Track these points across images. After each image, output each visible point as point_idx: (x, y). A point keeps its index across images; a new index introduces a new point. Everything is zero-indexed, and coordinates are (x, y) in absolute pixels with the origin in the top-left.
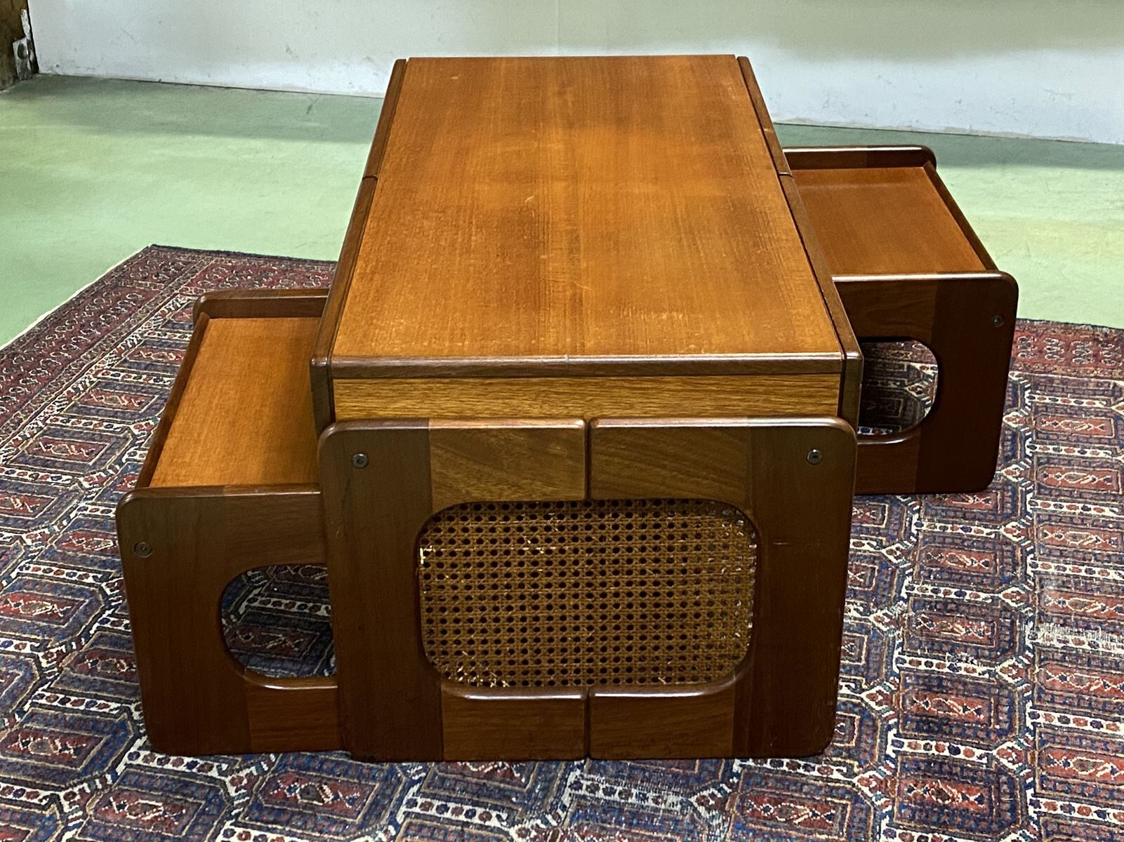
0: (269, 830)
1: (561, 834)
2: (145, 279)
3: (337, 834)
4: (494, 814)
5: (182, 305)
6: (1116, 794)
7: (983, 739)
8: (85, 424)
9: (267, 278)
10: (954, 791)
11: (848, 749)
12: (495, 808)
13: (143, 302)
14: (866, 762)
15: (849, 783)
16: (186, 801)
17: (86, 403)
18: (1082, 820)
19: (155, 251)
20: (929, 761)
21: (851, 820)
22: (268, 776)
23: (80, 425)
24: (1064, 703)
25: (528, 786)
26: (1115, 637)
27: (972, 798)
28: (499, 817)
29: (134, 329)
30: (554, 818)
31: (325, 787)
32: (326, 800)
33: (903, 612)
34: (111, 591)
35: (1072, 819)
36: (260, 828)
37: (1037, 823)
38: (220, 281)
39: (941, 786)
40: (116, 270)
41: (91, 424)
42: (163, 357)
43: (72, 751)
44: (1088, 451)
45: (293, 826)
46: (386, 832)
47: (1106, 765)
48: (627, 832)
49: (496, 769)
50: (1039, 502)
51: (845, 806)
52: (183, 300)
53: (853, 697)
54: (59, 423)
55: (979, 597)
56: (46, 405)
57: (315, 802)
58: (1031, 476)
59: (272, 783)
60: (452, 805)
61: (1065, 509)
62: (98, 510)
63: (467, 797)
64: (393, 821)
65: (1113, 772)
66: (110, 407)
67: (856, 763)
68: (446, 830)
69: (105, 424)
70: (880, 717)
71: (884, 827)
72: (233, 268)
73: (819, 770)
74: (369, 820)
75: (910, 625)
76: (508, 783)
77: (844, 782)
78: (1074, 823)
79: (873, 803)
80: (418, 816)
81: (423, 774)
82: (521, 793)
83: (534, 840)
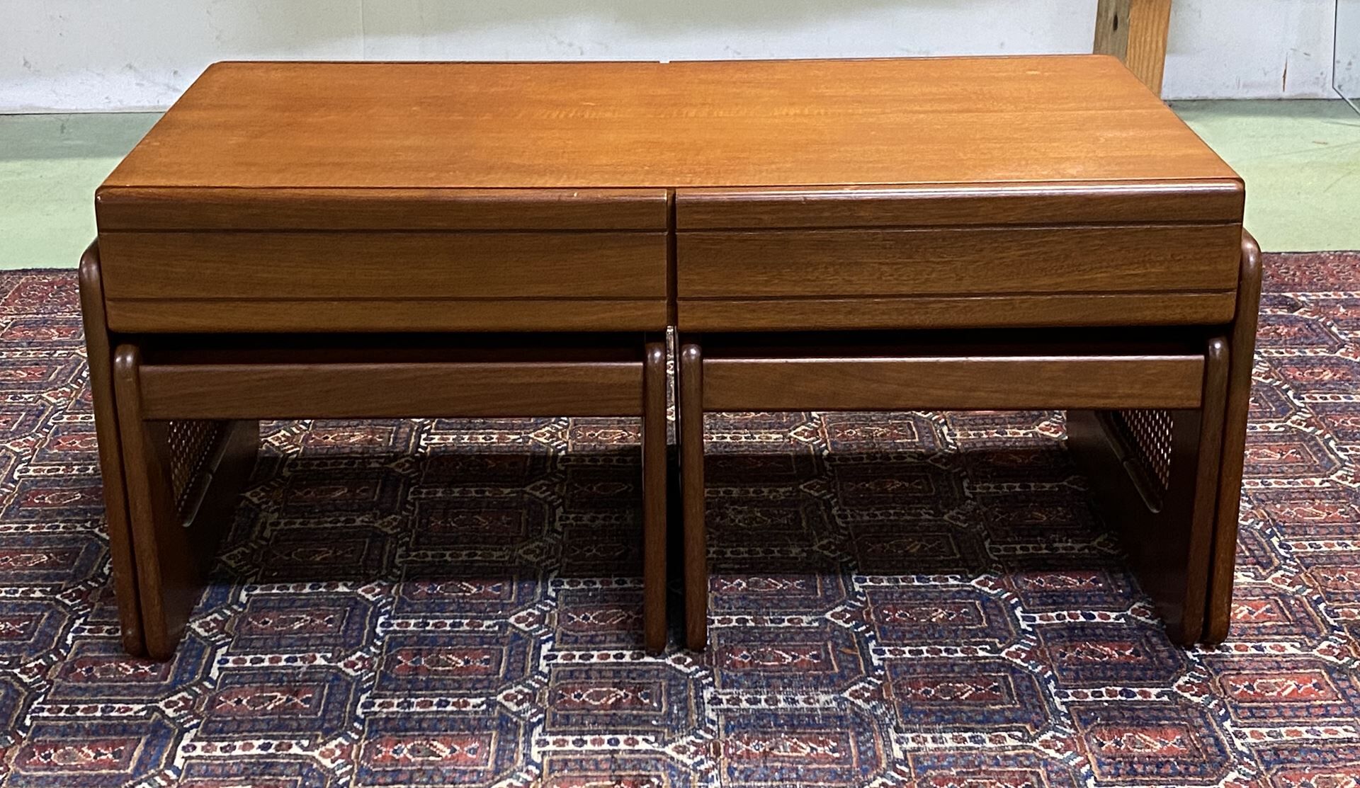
1: (722, 745)
4: (640, 738)
5: (7, 324)
7: (1111, 604)
10: (1106, 649)
12: (638, 733)
14: (1006, 638)
15: (998, 658)
20: (1069, 628)
21: (1017, 689)
25: (664, 709)
27: (1127, 653)
28: (646, 740)
30: (706, 732)
37: (1200, 664)
38: (42, 297)
39: (1092, 647)
46: (529, 773)
48: (792, 733)
49: (620, 700)
51: (1005, 678)
60: (588, 738)
63: (601, 728)
64: (529, 762)
67: (996, 641)
68: (595, 760)
70: (999, 599)
71: (1053, 691)
72: (51, 284)
73: (962, 652)
74: (502, 765)
76: (641, 709)
77: (992, 658)
79: (1031, 671)
80: (555, 753)
82: (660, 716)
83: (695, 754)
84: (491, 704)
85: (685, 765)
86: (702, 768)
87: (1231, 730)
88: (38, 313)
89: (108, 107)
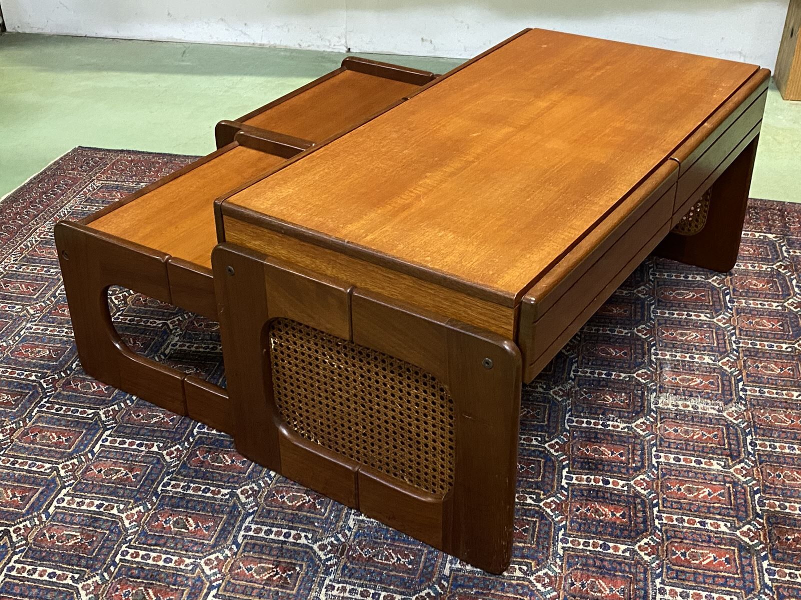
0: (152, 550)
1: (348, 548)
2: (73, 169)
3: (198, 552)
4: (303, 534)
5: (97, 187)
6: (711, 509)
7: (624, 474)
8: (32, 270)
9: (154, 168)
10: (606, 509)
11: (536, 483)
12: (304, 530)
13: (71, 185)
14: (549, 491)
15: (538, 506)
16: (96, 531)
17: (32, 255)
18: (689, 528)
19: (80, 151)
20: (590, 489)
21: (539, 532)
22: (152, 512)
23: (28, 271)
24: (677, 448)
25: (326, 515)
26: (709, 401)
27: (618, 515)
28: (306, 537)
29: (66, 204)
30: (343, 536)
31: (190, 519)
32: (190, 528)
33: (571, 388)
34: (47, 385)
35: (683, 527)
36: (145, 549)
37: (660, 530)
38: (123, 170)
39: (598, 507)
40: (54, 164)
41: (36, 269)
43: (19, 498)
44: (690, 276)
45: (168, 547)
46: (231, 549)
47: (705, 490)
49: (304, 503)
50: (659, 311)
51: (535, 522)
52: (98, 184)
53: (539, 447)
54: (14, 269)
55: (620, 376)
56: (6, 257)
57: (183, 530)
58: (653, 294)
59: (154, 517)
60: (274, 529)
61: (675, 316)
62: (39, 329)
63: (285, 523)
64: (235, 542)
65: (709, 494)
66: (49, 257)
67: (542, 492)
68: (271, 547)
69: (45, 269)
70: (557, 460)
71: (560, 537)
72: (132, 161)
74: (219, 542)
75: (576, 396)
76: (312, 513)
77: (534, 505)
78: (685, 530)
79: (553, 520)
80: (252, 537)
81: (256, 508)
82: (321, 519)
83: (329, 552)
84: (232, 495)
85: (320, 559)
86: (329, 563)
87: (658, 586)
88: (116, 181)
89: (212, 41)
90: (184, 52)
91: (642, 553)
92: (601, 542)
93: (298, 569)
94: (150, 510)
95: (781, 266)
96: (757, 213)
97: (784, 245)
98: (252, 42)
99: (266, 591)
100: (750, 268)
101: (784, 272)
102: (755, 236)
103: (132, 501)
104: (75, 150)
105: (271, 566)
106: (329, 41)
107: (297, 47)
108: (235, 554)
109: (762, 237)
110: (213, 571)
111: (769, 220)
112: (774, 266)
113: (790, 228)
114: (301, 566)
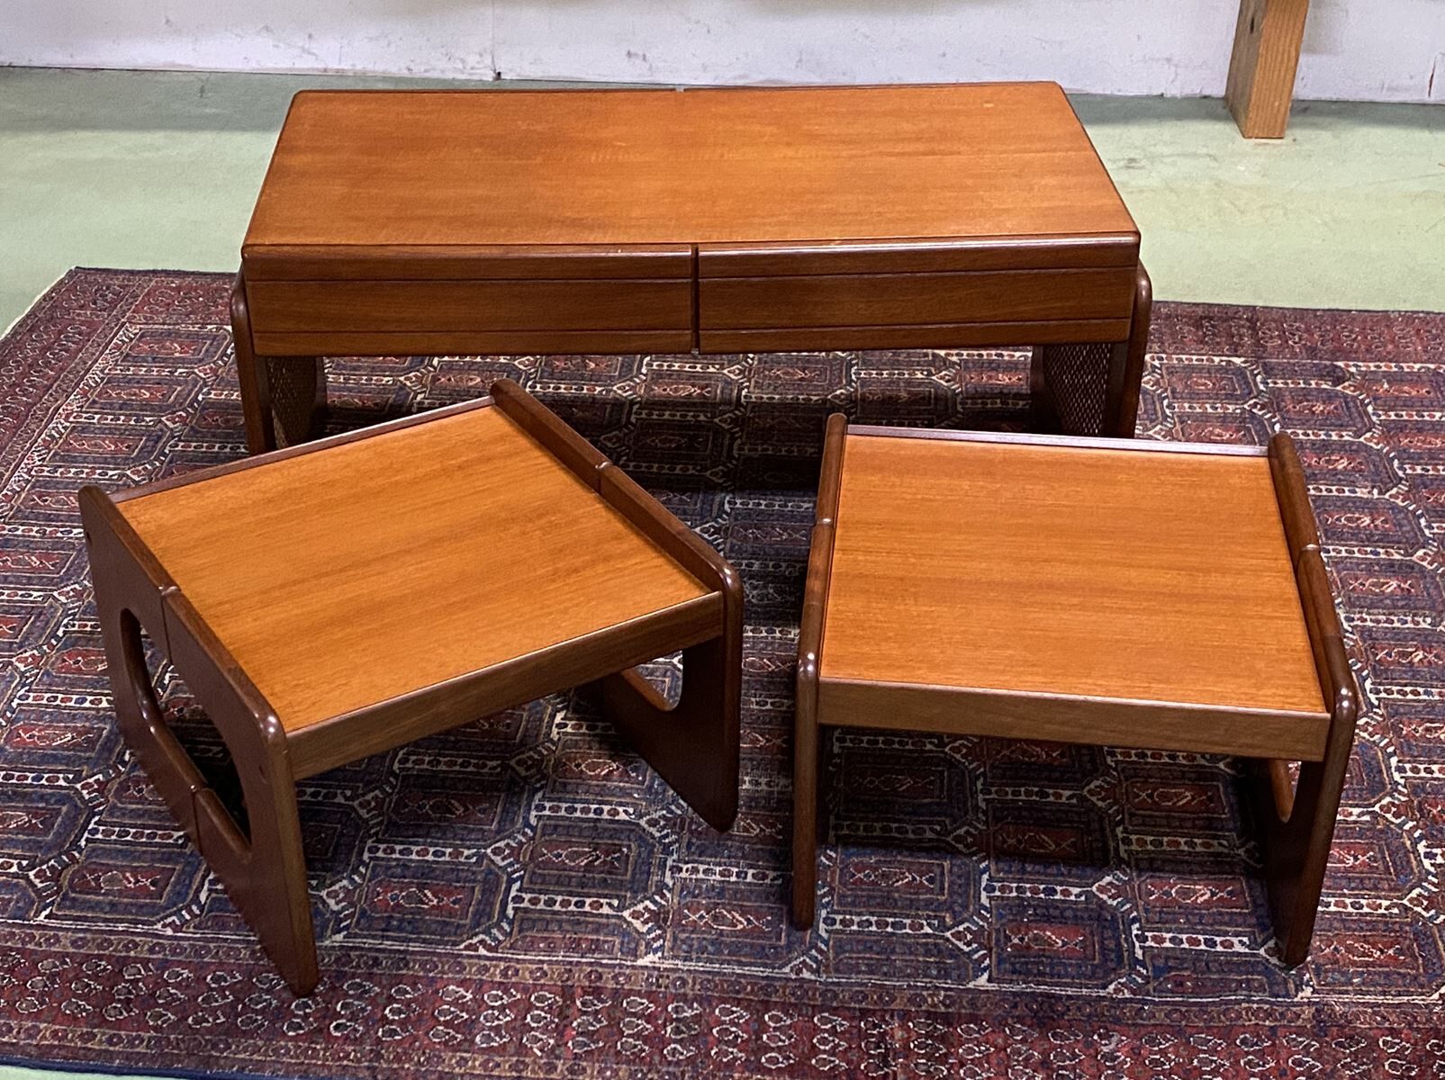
0: (411, 843)
1: (688, 820)
2: (81, 307)
3: (478, 840)
4: (621, 809)
5: (135, 334)
8: (76, 473)
9: (222, 298)
12: (621, 804)
13: (89, 334)
15: (942, 752)
16: (322, 826)
17: (68, 451)
18: (1154, 763)
19: (81, 274)
21: (949, 784)
22: (395, 798)
23: (71, 475)
25: (646, 783)
27: (1055, 755)
28: (626, 812)
29: (91, 366)
30: (678, 808)
31: (453, 801)
32: (458, 812)
35: (1145, 763)
36: (402, 843)
37: (1115, 769)
38: (169, 304)
39: (1025, 747)
40: (44, 299)
41: (82, 472)
42: (135, 394)
45: (432, 838)
46: (525, 834)
48: (748, 814)
49: (612, 771)
51: (942, 773)
52: (135, 330)
54: (45, 474)
56: (24, 456)
57: (448, 815)
59: (400, 803)
60: (579, 806)
63: (591, 797)
64: (528, 824)
66: (96, 453)
68: (580, 827)
69: (98, 471)
71: (980, 787)
72: (178, 289)
73: (913, 744)
74: (504, 826)
76: (627, 782)
77: (937, 752)
78: (1148, 767)
79: (966, 767)
80: (549, 817)
82: (642, 790)
83: (663, 828)
84: (505, 767)
85: (653, 837)
86: (667, 841)
87: (1120, 836)
88: (164, 324)
89: (247, 68)
90: (202, 90)
91: (1094, 799)
92: (1036, 789)
93: (625, 850)
94: (391, 794)
95: (1255, 405)
96: (1213, 326)
97: (1259, 373)
98: (322, 66)
99: (589, 879)
100: (1210, 410)
101: (1260, 413)
102: (1213, 361)
103: (361, 785)
104: (71, 274)
105: (587, 849)
106: (463, 61)
107: (405, 73)
108: (533, 838)
109: (1224, 364)
110: (506, 862)
111: (1233, 337)
112: (1246, 406)
113: (1265, 347)
114: (629, 847)
